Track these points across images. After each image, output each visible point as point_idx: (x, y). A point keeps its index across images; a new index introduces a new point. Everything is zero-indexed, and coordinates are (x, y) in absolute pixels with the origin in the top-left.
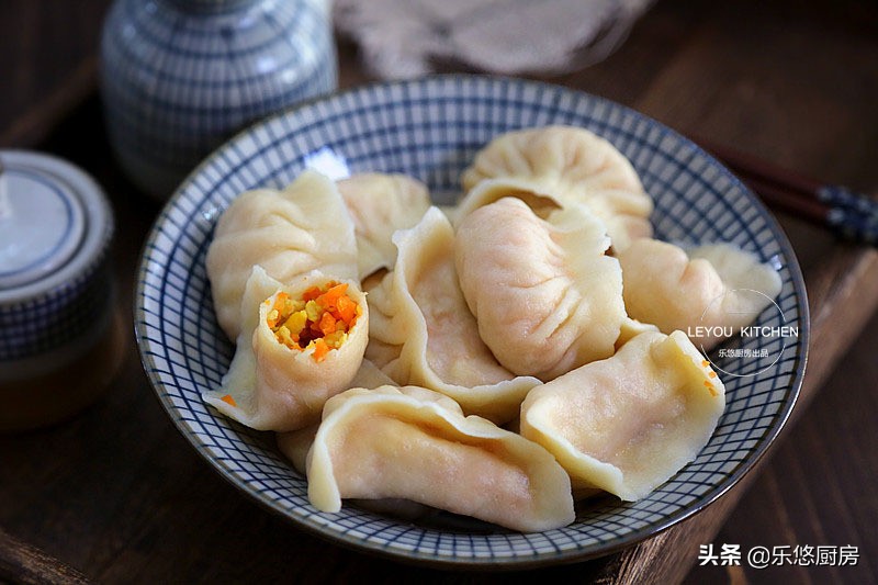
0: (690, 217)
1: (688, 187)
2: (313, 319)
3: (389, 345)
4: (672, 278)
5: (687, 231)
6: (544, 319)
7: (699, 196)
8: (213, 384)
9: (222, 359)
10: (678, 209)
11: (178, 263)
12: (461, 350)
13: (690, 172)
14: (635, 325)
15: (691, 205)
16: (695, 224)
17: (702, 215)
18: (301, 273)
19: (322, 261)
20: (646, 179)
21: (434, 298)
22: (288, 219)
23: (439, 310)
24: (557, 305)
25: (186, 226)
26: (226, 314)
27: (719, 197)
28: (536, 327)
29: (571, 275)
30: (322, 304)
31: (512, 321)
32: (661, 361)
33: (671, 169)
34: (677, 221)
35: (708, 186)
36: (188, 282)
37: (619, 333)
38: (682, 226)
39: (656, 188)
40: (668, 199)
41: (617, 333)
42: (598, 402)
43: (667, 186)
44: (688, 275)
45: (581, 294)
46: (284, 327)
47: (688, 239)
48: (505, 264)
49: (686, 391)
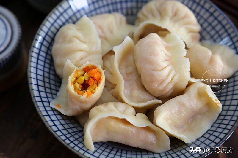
0: (213, 32)
1: (213, 21)
2: (87, 80)
3: (111, 83)
4: (206, 62)
5: (212, 37)
6: (163, 81)
7: (216, 25)
8: (54, 96)
9: (57, 84)
10: (209, 29)
11: (43, 51)
12: (135, 86)
13: (214, 16)
14: (193, 80)
15: (213, 28)
16: (214, 35)
17: (217, 32)
18: (83, 58)
19: (90, 53)
20: (199, 17)
21: (127, 67)
22: (79, 39)
23: (128, 71)
24: (167, 76)
25: (48, 32)
26: (58, 71)
27: (223, 27)
28: (160, 84)
29: (172, 64)
30: (89, 74)
31: (152, 82)
32: (201, 94)
33: (207, 14)
34: (208, 33)
35: (220, 22)
36: (46, 58)
37: (188, 83)
38: (210, 35)
39: (202, 21)
40: (205, 25)
41: (187, 84)
42: (179, 111)
43: (206, 20)
44: (212, 61)
45: (176, 71)
46: (77, 83)
47: (212, 40)
48: (151, 63)
49: (209, 104)
